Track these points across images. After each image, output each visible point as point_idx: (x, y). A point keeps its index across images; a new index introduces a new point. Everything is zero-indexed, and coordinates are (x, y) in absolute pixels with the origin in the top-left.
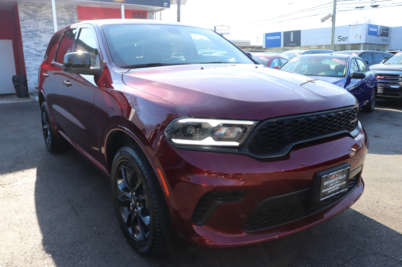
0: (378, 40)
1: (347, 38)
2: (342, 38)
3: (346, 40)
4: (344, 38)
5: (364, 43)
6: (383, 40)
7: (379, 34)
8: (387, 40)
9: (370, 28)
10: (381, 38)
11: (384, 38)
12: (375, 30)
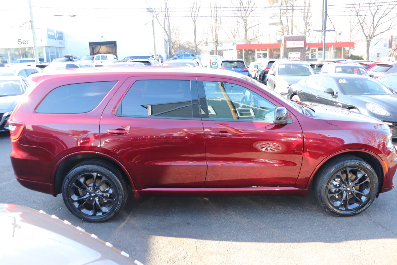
0: (56, 43)
1: (27, 41)
2: (22, 41)
3: (27, 43)
4: (24, 41)
5: (45, 47)
6: (60, 43)
7: (56, 38)
8: (63, 43)
9: (48, 32)
10: (58, 41)
11: (61, 41)
12: (52, 34)
